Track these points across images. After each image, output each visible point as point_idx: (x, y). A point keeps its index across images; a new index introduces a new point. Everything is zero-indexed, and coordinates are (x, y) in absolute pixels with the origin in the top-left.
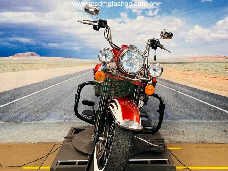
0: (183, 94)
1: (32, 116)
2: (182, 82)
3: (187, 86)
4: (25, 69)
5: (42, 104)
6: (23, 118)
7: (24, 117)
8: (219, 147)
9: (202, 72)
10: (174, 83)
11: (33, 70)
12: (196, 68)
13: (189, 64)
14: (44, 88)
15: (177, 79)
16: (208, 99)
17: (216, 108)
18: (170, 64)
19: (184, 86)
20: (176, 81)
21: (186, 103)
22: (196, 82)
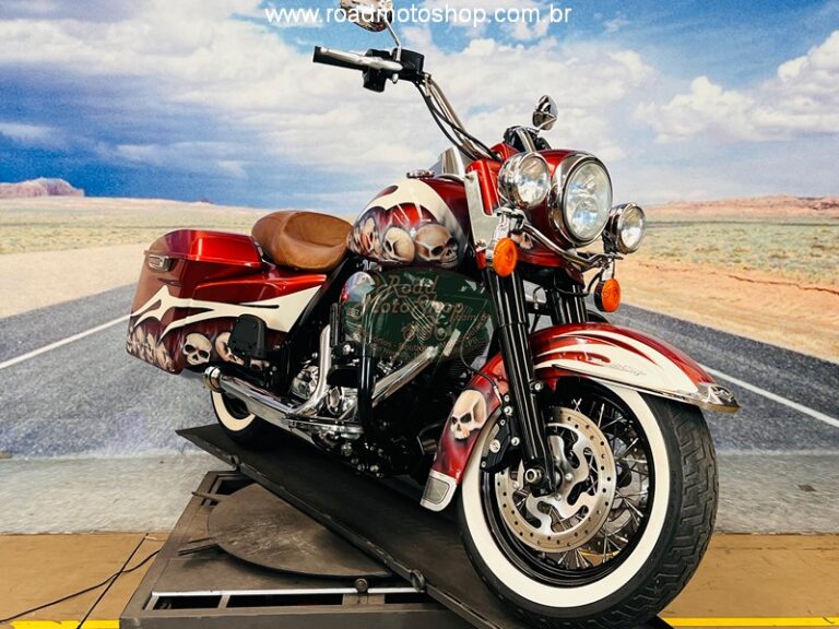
1: (52, 431)
2: (643, 301)
4: (24, 247)
5: (94, 385)
6: (14, 442)
7: (22, 435)
8: (777, 549)
9: (722, 261)
11: (57, 250)
12: (700, 246)
13: (674, 229)
14: (102, 323)
16: (744, 368)
17: (776, 403)
22: (697, 301)
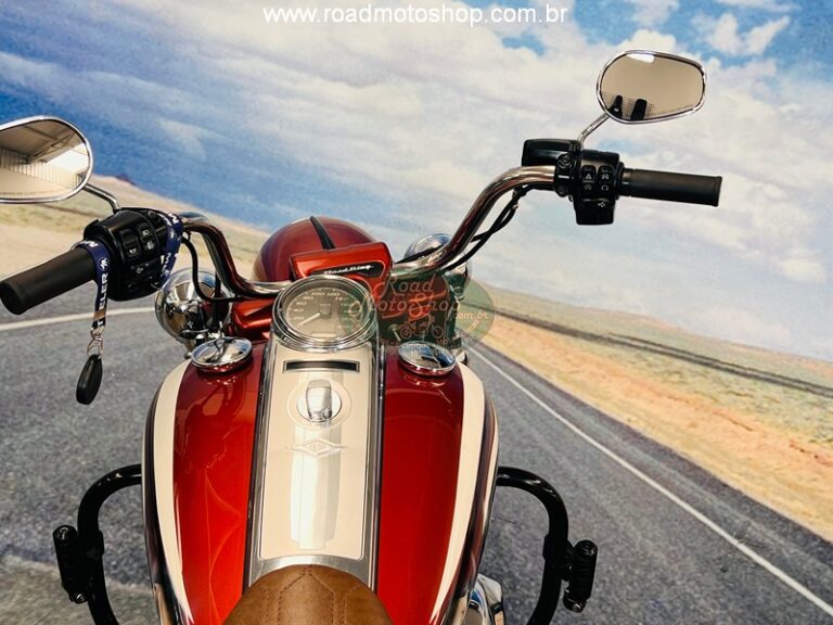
0: (763, 568)
2: (780, 499)
3: (800, 528)
10: (736, 493)
15: (756, 474)
18: (744, 375)
19: (787, 521)
20: (749, 484)
21: (766, 619)
